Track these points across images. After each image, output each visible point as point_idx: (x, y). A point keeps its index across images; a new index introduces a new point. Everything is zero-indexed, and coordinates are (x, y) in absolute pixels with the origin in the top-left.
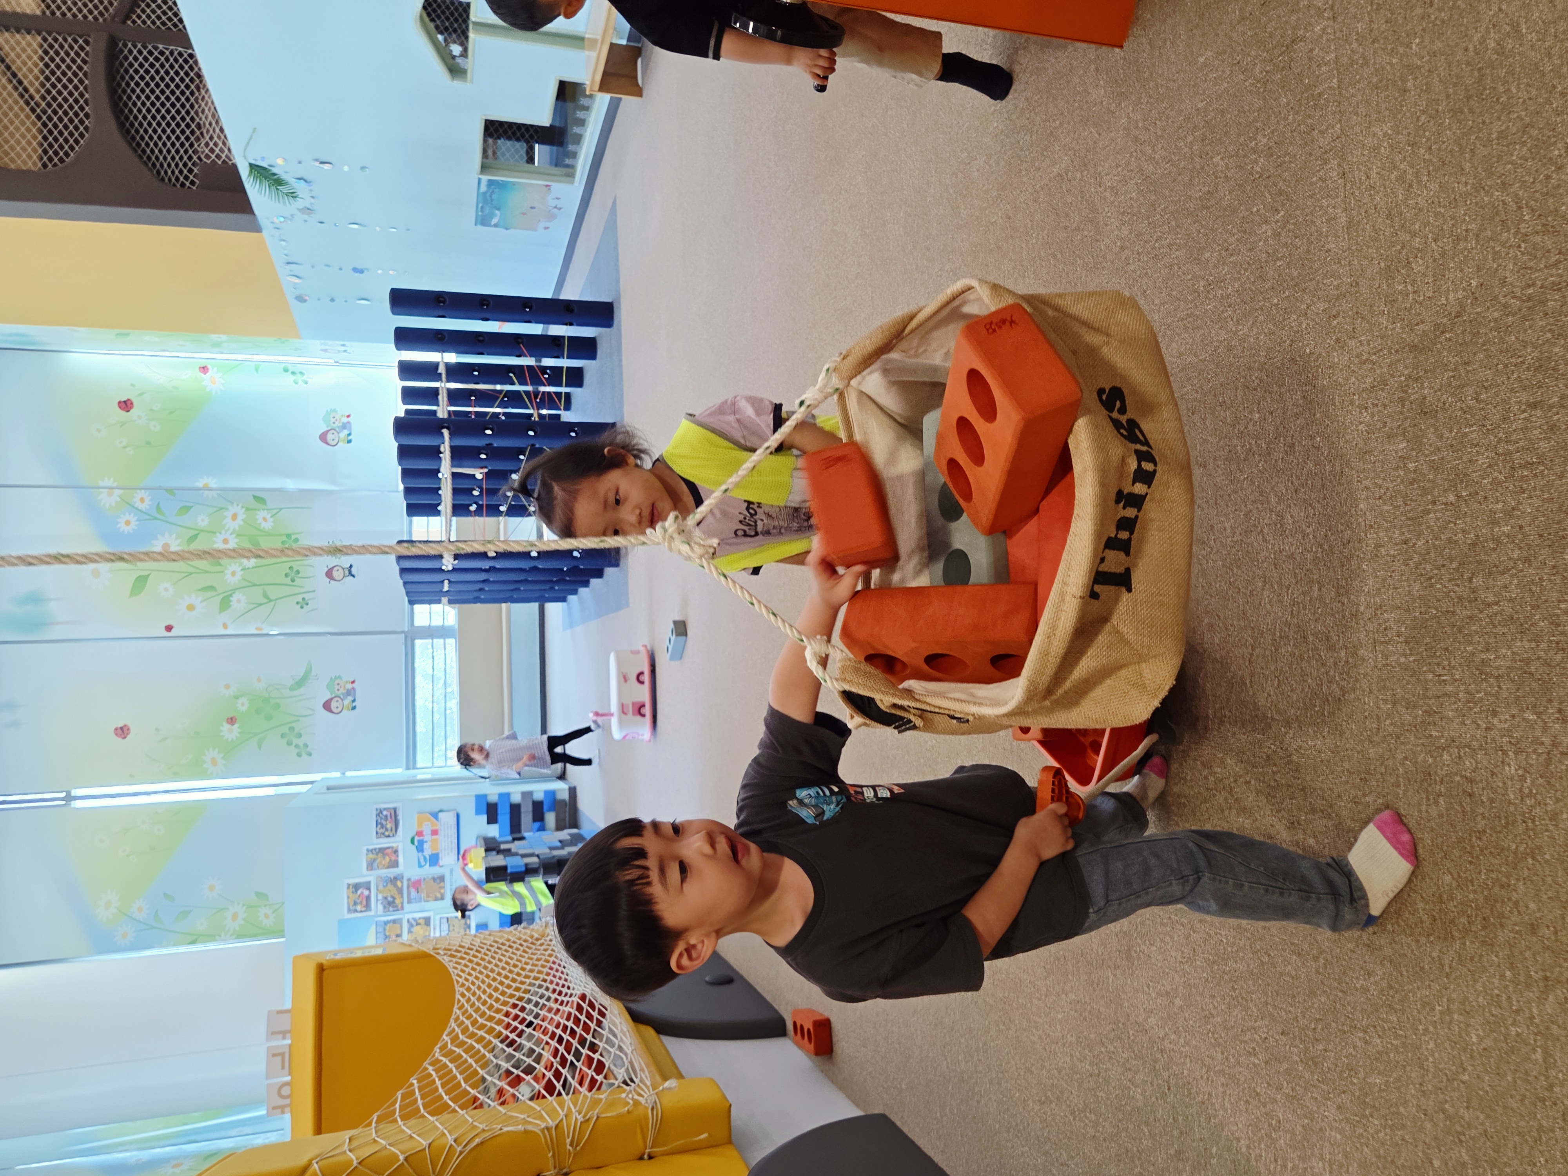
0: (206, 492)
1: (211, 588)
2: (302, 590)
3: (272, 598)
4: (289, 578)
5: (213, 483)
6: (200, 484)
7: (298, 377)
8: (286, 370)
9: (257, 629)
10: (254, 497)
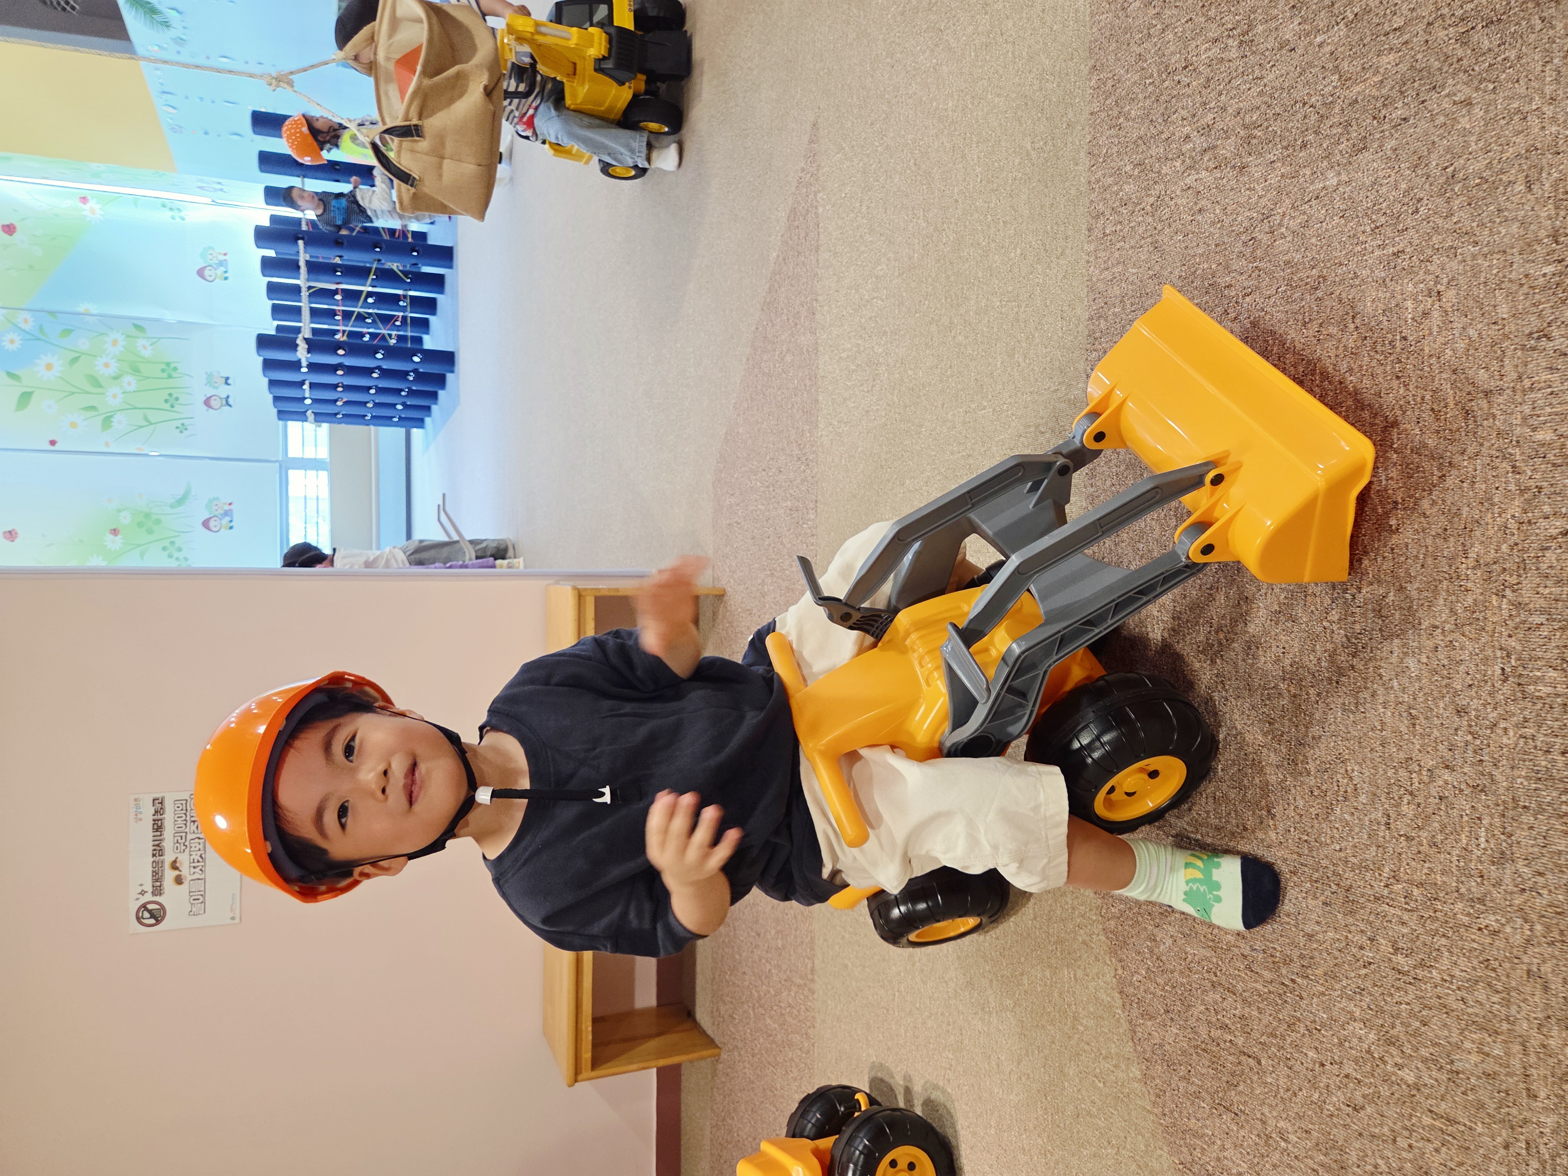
0: (87, 318)
1: (93, 408)
2: (180, 416)
3: (153, 421)
4: (169, 404)
5: (94, 309)
6: (81, 308)
7: (176, 213)
8: (164, 206)
9: (138, 449)
10: (135, 326)
